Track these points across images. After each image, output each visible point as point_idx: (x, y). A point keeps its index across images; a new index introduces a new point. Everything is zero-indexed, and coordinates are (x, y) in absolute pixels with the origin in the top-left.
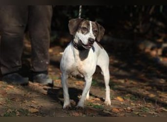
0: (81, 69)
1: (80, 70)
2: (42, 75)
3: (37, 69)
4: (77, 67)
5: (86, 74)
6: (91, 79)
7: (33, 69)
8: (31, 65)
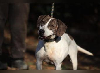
0: (51, 57)
1: (49, 58)
2: (19, 61)
3: (15, 56)
4: (47, 56)
5: (56, 61)
6: (61, 65)
7: (11, 56)
8: (10, 53)
